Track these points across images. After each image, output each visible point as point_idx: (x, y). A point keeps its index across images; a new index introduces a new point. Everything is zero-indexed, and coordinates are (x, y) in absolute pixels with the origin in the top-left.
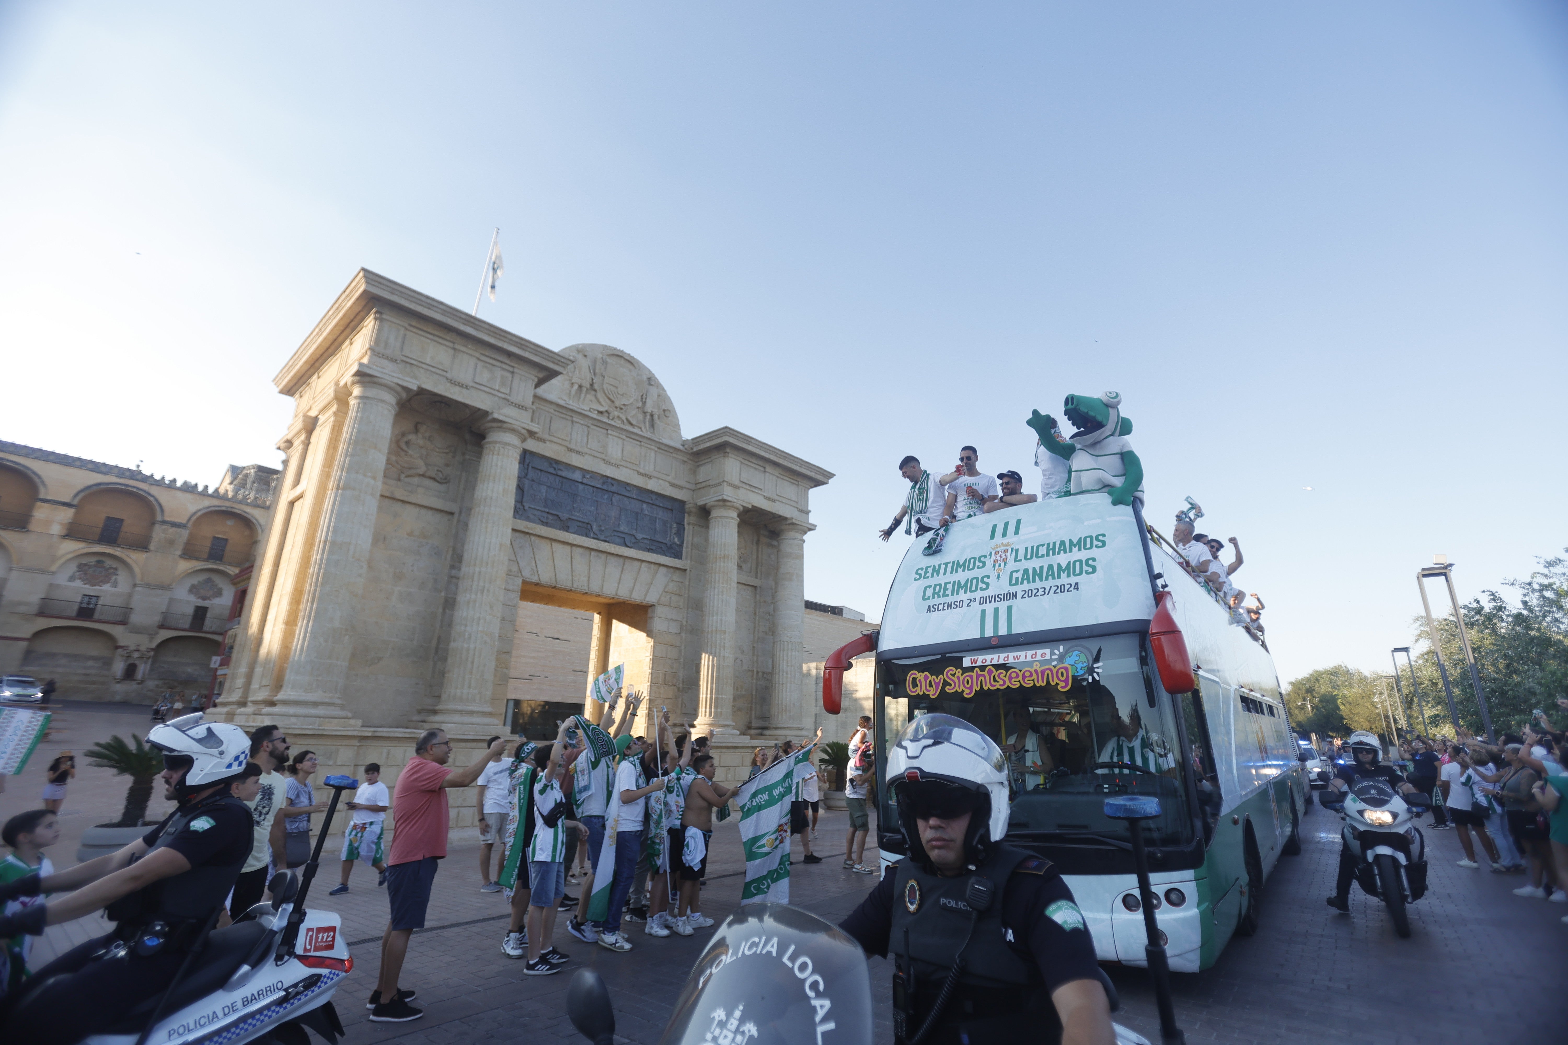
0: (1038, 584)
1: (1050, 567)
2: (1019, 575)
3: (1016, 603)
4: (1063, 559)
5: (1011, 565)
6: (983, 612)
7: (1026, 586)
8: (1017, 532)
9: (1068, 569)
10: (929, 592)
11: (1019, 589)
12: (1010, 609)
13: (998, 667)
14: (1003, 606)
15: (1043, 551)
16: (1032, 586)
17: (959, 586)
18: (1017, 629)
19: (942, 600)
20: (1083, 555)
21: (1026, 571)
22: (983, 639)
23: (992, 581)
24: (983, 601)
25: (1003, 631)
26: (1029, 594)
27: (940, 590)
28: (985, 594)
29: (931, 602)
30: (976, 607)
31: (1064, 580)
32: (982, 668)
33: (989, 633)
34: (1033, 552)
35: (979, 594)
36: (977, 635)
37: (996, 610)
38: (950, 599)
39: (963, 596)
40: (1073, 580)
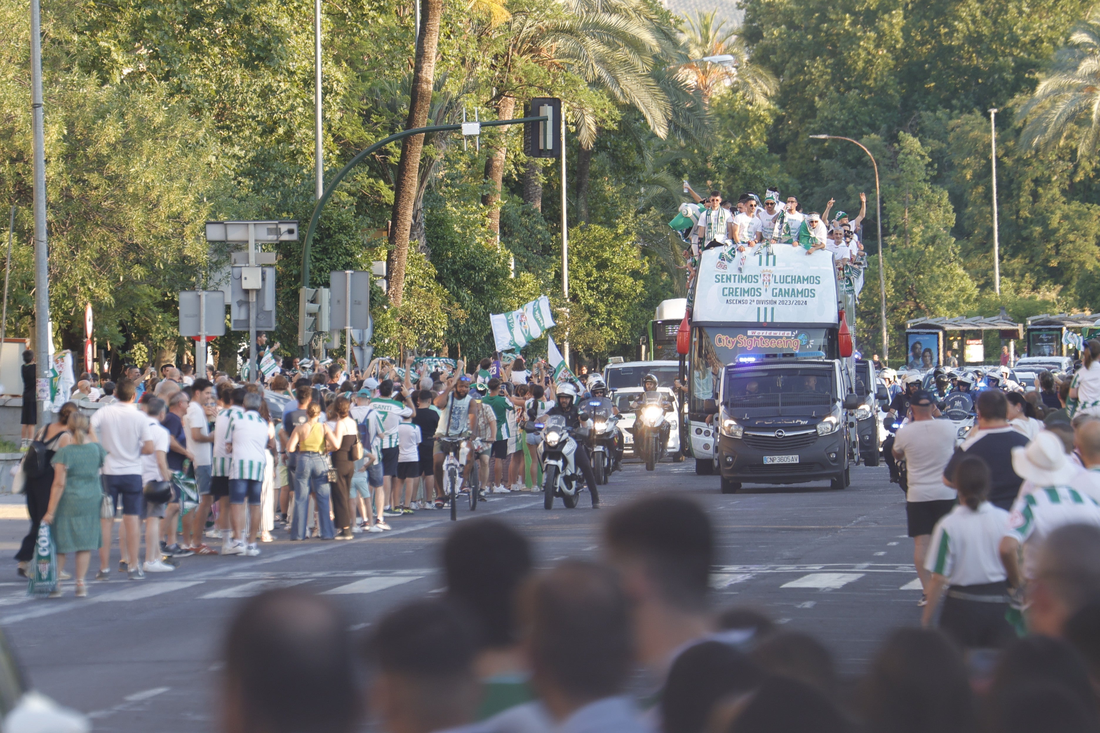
0: (787, 298)
1: (793, 290)
2: (777, 291)
3: (776, 307)
4: (799, 287)
5: (773, 285)
6: (759, 309)
7: (781, 298)
8: (774, 264)
9: (802, 293)
10: (726, 292)
11: (778, 299)
12: (773, 309)
13: (765, 337)
14: (769, 307)
15: (789, 279)
16: (784, 299)
17: (744, 292)
18: (776, 320)
19: (735, 298)
20: (809, 286)
21: (781, 290)
22: (758, 323)
23: (763, 291)
24: (758, 302)
25: (769, 320)
26: (782, 302)
27: (732, 292)
28: (759, 298)
29: (729, 298)
30: (755, 305)
31: (800, 298)
32: (758, 337)
33: (762, 320)
34: (784, 279)
35: (756, 298)
36: (756, 320)
37: (766, 309)
38: (739, 298)
39: (746, 297)
40: (804, 299)
